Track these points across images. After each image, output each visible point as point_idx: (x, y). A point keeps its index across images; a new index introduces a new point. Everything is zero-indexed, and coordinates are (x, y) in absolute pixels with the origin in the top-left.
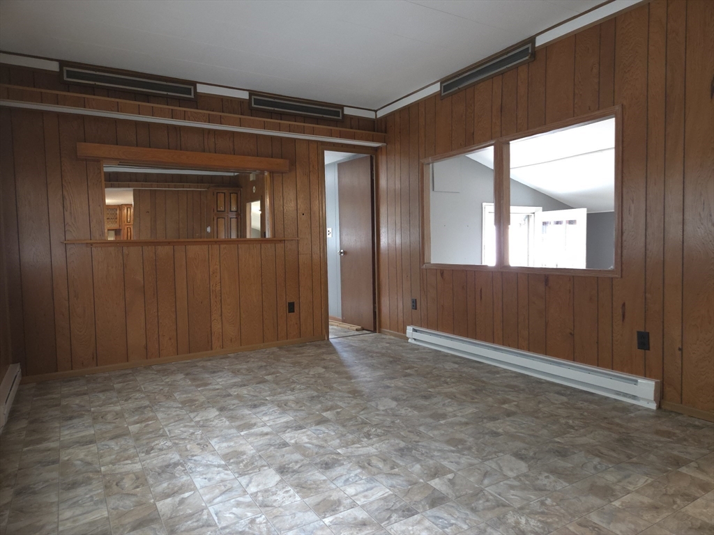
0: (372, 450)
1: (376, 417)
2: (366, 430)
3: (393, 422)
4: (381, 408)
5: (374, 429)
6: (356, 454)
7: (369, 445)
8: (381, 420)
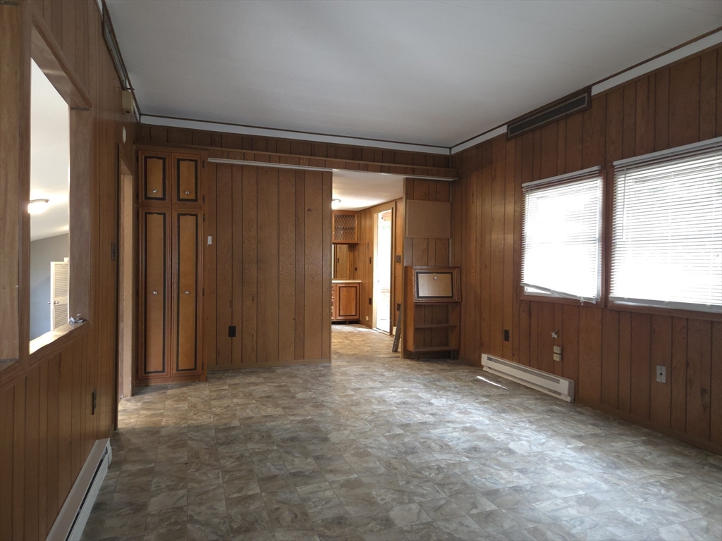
0: (438, 456)
1: (425, 492)
2: (441, 476)
3: (408, 482)
4: (414, 507)
5: (431, 476)
6: (451, 455)
7: (440, 460)
8: (421, 487)
